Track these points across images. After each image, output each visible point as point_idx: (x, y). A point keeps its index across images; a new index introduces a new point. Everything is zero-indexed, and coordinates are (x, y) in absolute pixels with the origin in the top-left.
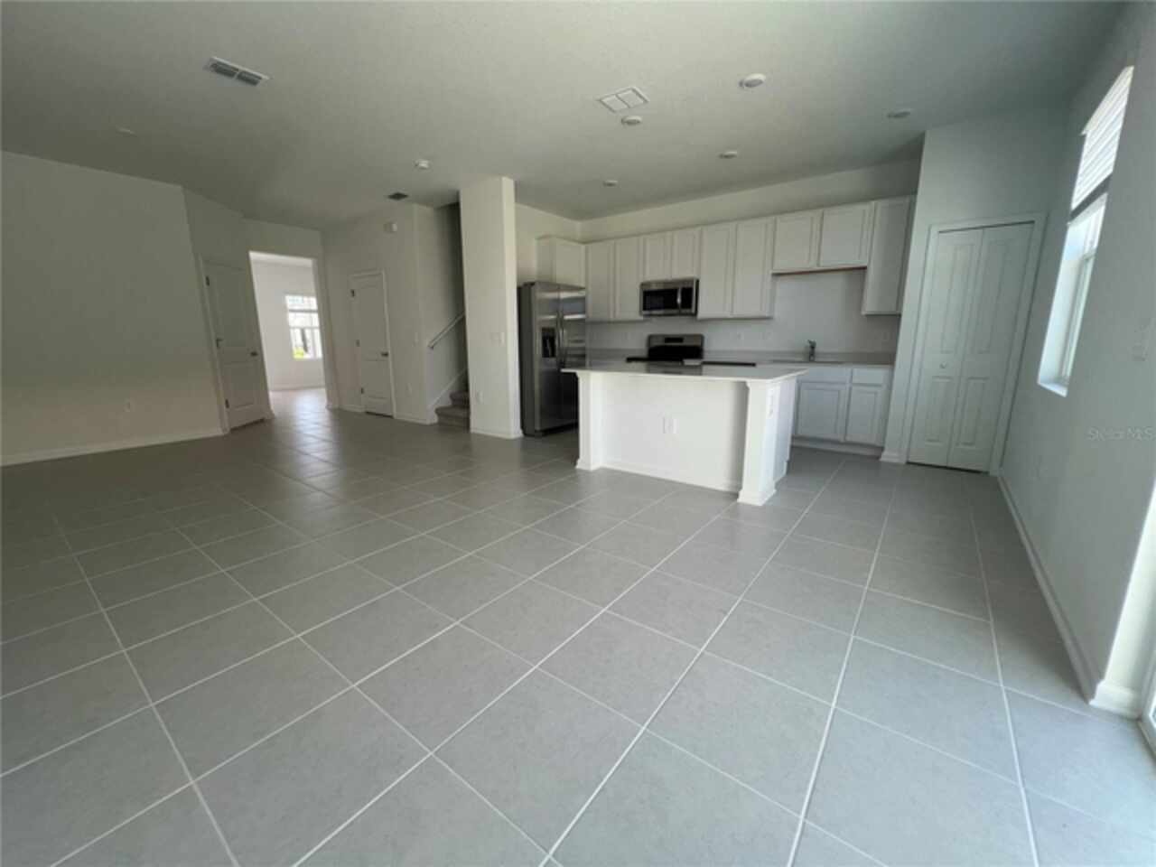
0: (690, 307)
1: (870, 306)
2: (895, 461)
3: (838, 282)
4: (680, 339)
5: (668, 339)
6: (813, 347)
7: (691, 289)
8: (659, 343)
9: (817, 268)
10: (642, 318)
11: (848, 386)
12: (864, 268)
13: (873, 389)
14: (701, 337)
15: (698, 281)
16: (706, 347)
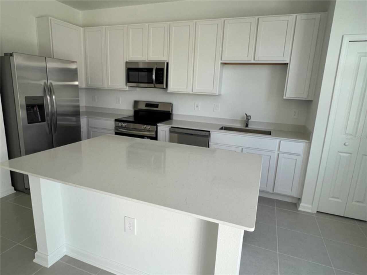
0: (162, 83)
1: (290, 93)
2: (310, 211)
3: (264, 73)
4: (156, 106)
5: (148, 105)
6: (248, 118)
7: (162, 70)
8: (142, 107)
9: (253, 62)
10: (127, 88)
11: (276, 153)
12: (286, 64)
13: (295, 157)
14: (171, 105)
15: (168, 64)
16: (175, 112)
